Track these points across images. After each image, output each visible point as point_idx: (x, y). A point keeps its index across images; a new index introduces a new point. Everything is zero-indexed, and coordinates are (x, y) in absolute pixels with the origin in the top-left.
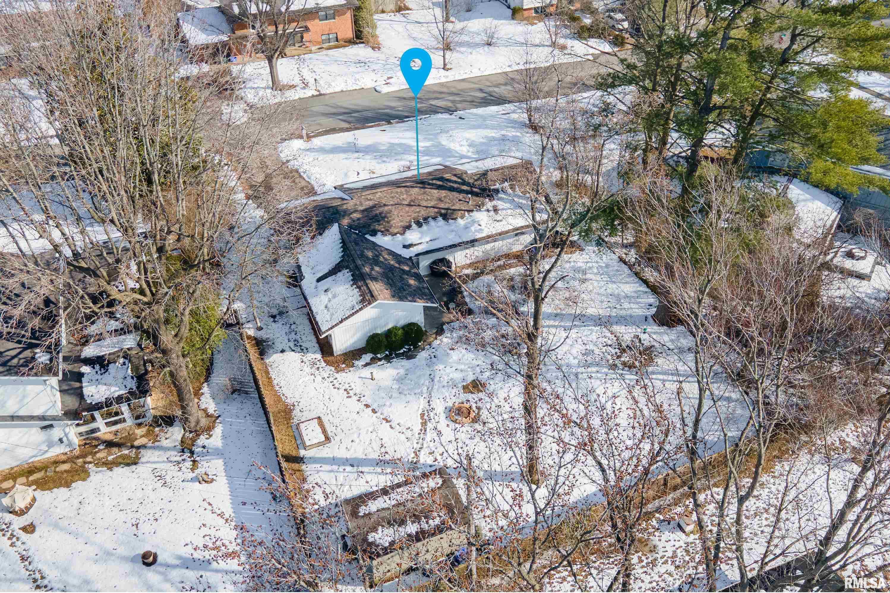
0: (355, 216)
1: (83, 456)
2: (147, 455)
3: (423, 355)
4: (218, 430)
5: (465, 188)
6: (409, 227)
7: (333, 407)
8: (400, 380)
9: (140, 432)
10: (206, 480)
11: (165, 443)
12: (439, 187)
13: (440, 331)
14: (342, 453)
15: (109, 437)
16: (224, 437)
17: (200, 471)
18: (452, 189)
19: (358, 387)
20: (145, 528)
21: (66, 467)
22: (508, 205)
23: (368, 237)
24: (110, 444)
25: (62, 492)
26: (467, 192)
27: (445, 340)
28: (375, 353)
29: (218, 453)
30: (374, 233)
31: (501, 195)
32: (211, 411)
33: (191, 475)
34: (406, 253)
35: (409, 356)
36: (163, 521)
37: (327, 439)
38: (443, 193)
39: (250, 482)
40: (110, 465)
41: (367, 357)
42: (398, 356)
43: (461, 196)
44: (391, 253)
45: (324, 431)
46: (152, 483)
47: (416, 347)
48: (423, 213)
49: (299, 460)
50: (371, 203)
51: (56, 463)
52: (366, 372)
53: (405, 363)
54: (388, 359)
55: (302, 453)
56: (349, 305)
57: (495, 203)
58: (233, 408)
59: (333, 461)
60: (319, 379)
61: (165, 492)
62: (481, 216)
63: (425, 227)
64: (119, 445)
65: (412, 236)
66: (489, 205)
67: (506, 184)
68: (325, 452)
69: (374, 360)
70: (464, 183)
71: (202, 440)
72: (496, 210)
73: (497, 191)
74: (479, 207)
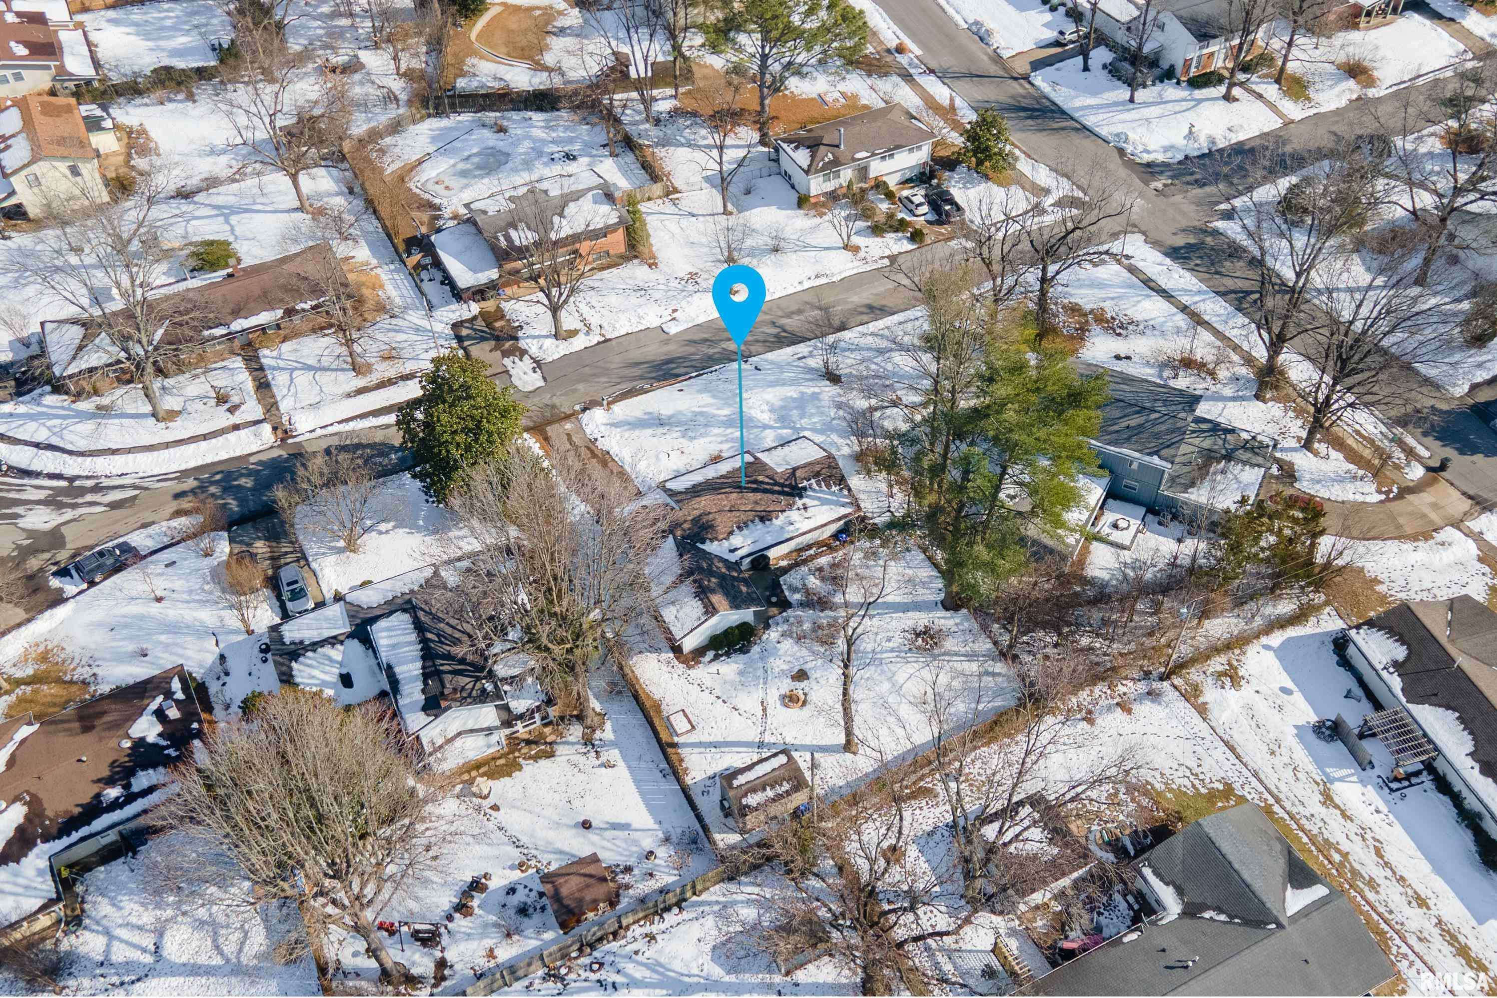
0: (686, 526)
1: (512, 752)
2: (560, 750)
3: (756, 649)
4: (608, 726)
5: (777, 488)
6: (731, 533)
7: (692, 699)
8: (741, 673)
9: (547, 730)
10: (608, 765)
11: (571, 739)
12: (755, 490)
13: (767, 626)
14: (706, 738)
15: (526, 736)
16: (614, 731)
17: (603, 759)
18: (765, 491)
19: (708, 682)
20: (576, 803)
21: (502, 761)
22: (816, 502)
23: (699, 545)
24: (528, 742)
25: (506, 780)
26: (779, 493)
27: (773, 634)
28: (716, 649)
29: (613, 744)
30: (703, 542)
31: (809, 493)
32: (598, 710)
33: (598, 763)
34: (733, 558)
35: (744, 651)
36: (587, 798)
37: (693, 727)
38: (759, 496)
39: (643, 765)
40: (536, 758)
41: (710, 654)
42: (735, 651)
43: (774, 497)
44: (721, 559)
45: (690, 721)
46: (568, 768)
47: (749, 642)
48: (743, 517)
49: (674, 745)
50: (697, 513)
51: (494, 759)
52: (714, 667)
53: (742, 656)
54: (728, 654)
55: (676, 739)
56: (695, 616)
57: (805, 500)
58: (616, 707)
59: (701, 744)
60: (675, 676)
61: (581, 776)
62: (794, 515)
63: (745, 531)
64: (536, 743)
65: (737, 540)
66: (799, 503)
67: (813, 481)
68: (693, 738)
69: (716, 657)
70: (776, 484)
71: (598, 734)
72: (805, 508)
73: (805, 489)
74: (790, 506)
